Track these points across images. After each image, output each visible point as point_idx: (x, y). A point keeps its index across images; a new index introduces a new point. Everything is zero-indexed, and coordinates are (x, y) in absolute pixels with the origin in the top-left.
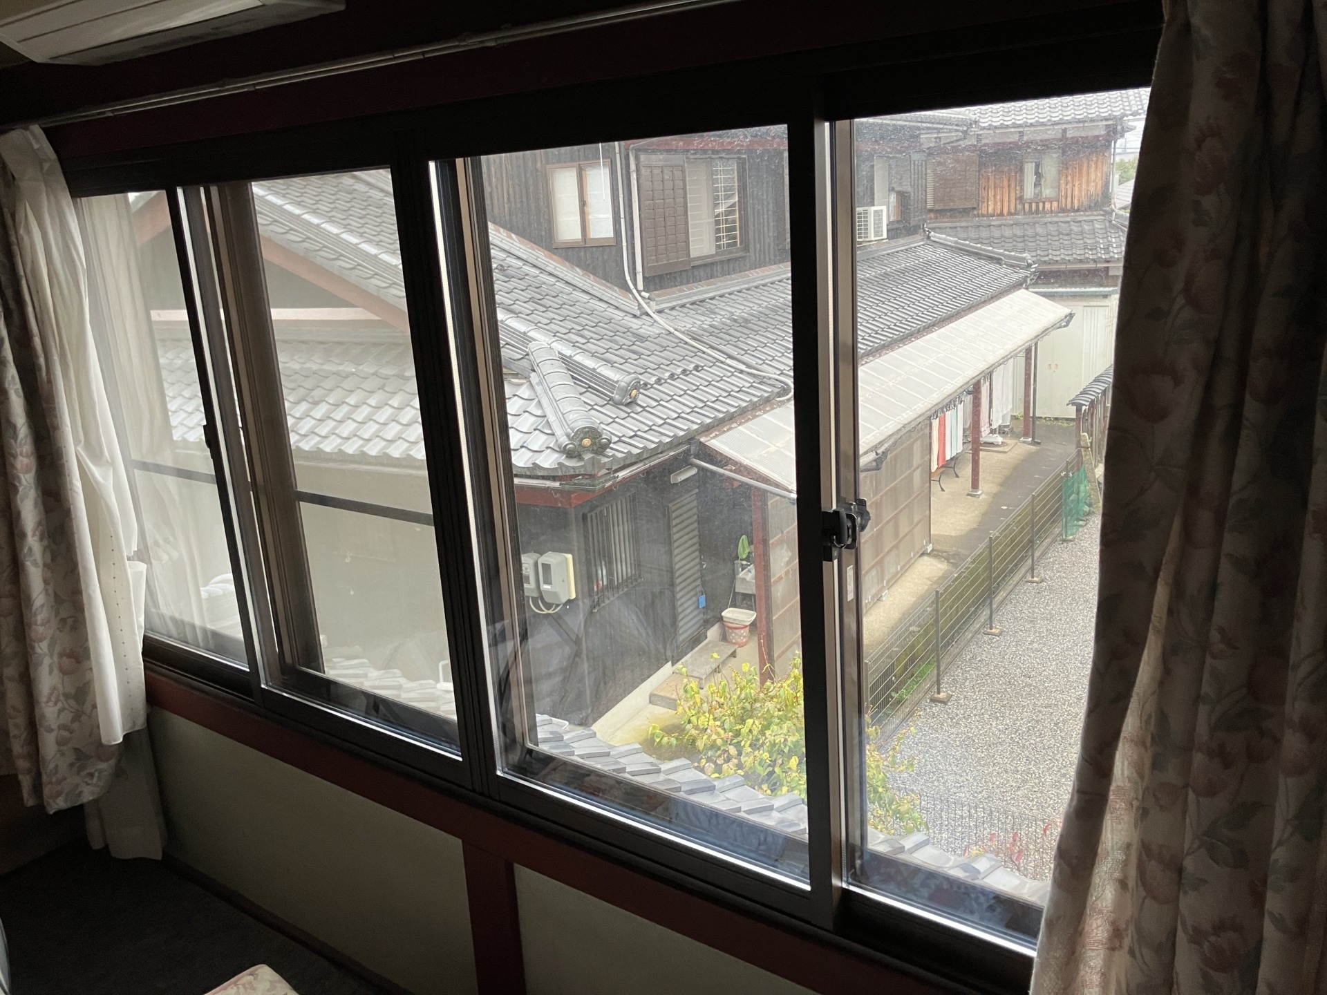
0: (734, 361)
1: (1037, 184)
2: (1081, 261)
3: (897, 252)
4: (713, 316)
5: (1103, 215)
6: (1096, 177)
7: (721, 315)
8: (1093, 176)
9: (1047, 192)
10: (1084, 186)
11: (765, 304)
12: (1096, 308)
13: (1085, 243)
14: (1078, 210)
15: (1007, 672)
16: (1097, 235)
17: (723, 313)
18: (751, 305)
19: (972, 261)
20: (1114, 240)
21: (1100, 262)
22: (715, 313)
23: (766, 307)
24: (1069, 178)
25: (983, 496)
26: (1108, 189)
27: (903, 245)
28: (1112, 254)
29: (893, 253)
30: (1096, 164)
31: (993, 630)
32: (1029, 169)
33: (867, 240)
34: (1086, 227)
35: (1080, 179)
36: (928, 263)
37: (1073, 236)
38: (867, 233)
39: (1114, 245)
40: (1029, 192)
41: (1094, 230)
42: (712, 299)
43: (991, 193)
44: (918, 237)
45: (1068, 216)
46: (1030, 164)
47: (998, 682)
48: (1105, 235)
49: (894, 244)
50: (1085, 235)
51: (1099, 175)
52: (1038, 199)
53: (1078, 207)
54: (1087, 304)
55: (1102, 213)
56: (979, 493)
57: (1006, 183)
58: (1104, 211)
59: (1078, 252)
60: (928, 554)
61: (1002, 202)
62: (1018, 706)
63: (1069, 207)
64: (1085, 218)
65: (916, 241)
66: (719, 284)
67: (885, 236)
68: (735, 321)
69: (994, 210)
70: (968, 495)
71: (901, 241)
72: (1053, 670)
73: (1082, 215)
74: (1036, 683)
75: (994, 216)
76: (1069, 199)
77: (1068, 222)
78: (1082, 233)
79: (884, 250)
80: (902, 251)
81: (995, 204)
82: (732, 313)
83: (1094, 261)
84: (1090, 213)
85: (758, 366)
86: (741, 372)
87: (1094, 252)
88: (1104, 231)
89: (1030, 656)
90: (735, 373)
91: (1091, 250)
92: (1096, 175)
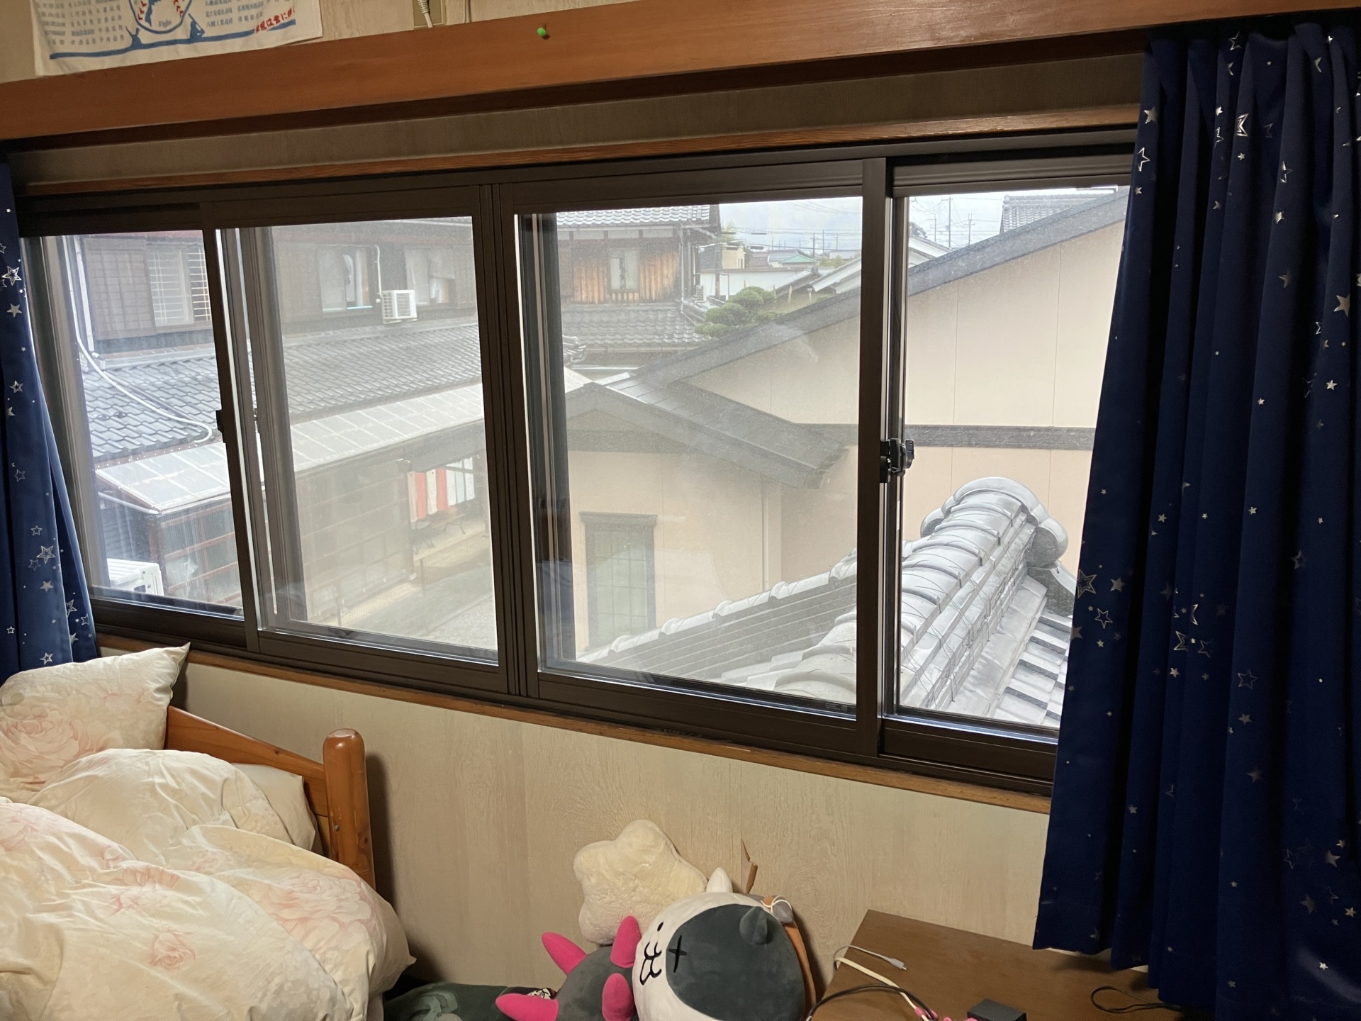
0: (167, 411)
1: (622, 277)
2: (649, 345)
4: (174, 375)
5: (675, 306)
6: (668, 271)
7: (184, 375)
8: (665, 272)
9: (630, 283)
10: (659, 280)
13: (656, 329)
14: (656, 301)
16: (667, 322)
24: (647, 273)
26: (680, 284)
27: (448, 325)
28: (674, 339)
29: (431, 331)
30: (667, 261)
32: (615, 263)
33: (393, 318)
34: (660, 316)
35: (655, 273)
37: (648, 323)
38: (392, 313)
39: (678, 332)
40: (616, 284)
41: (665, 318)
43: (584, 282)
45: (646, 306)
46: (615, 260)
48: (672, 323)
49: (433, 324)
50: (657, 323)
51: (671, 271)
52: (623, 290)
53: (656, 298)
55: (674, 304)
57: (595, 276)
58: (675, 302)
59: (649, 337)
60: (410, 582)
61: (593, 291)
67: (414, 315)
69: (587, 297)
73: (658, 306)
75: (586, 303)
76: (648, 291)
77: (647, 311)
78: (655, 320)
79: (421, 328)
81: (587, 293)
83: (660, 345)
84: (664, 304)
86: (168, 419)
87: (661, 337)
88: (673, 320)
90: (160, 420)
91: (659, 335)
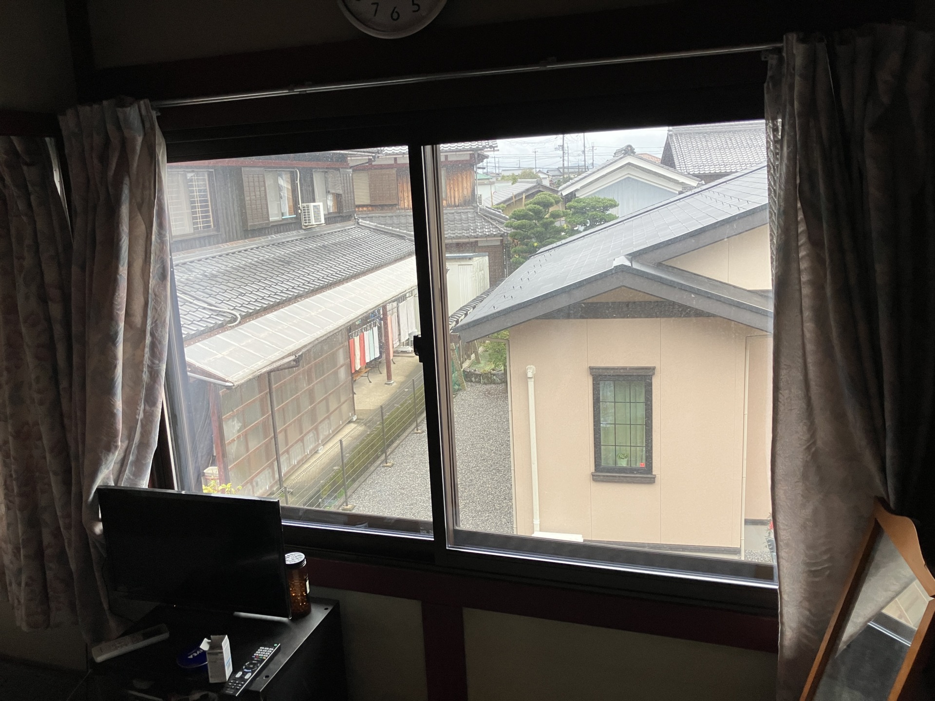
0: (200, 302)
2: (460, 238)
3: (335, 232)
4: (190, 273)
5: (473, 209)
6: (467, 185)
7: (196, 272)
8: (465, 185)
10: (461, 191)
11: (231, 265)
12: (465, 266)
13: (463, 226)
14: (458, 206)
15: (391, 488)
16: (470, 221)
17: (198, 271)
18: (220, 266)
19: (386, 238)
20: (479, 224)
21: (472, 238)
22: (192, 271)
23: (232, 267)
24: (452, 186)
25: (395, 384)
26: (475, 193)
27: (339, 228)
28: (478, 233)
29: (332, 233)
30: (466, 177)
31: (388, 464)
33: (310, 224)
34: (463, 216)
35: (458, 187)
36: (356, 239)
37: (456, 222)
38: (310, 220)
39: (479, 228)
41: (468, 218)
42: (191, 262)
43: (406, 195)
44: (351, 222)
45: (452, 210)
47: (385, 494)
48: (474, 222)
49: (333, 227)
50: (463, 222)
51: (469, 184)
53: (459, 204)
54: (460, 264)
55: (472, 207)
56: (392, 382)
58: (473, 206)
59: (459, 232)
60: (354, 422)
62: (393, 507)
63: (453, 204)
64: (462, 211)
65: (350, 225)
66: (197, 253)
67: (323, 221)
68: (206, 276)
69: (409, 205)
70: (386, 384)
71: (338, 225)
72: (418, 484)
73: (461, 209)
74: (407, 492)
75: (409, 209)
76: (453, 199)
77: (453, 213)
78: (461, 220)
79: (325, 231)
80: (339, 231)
81: (409, 202)
82: (205, 271)
83: (468, 237)
84: (466, 207)
85: (216, 305)
86: (204, 308)
87: (468, 232)
88: (473, 219)
89: (406, 477)
90: (199, 309)
91: (466, 230)
92: (467, 184)
